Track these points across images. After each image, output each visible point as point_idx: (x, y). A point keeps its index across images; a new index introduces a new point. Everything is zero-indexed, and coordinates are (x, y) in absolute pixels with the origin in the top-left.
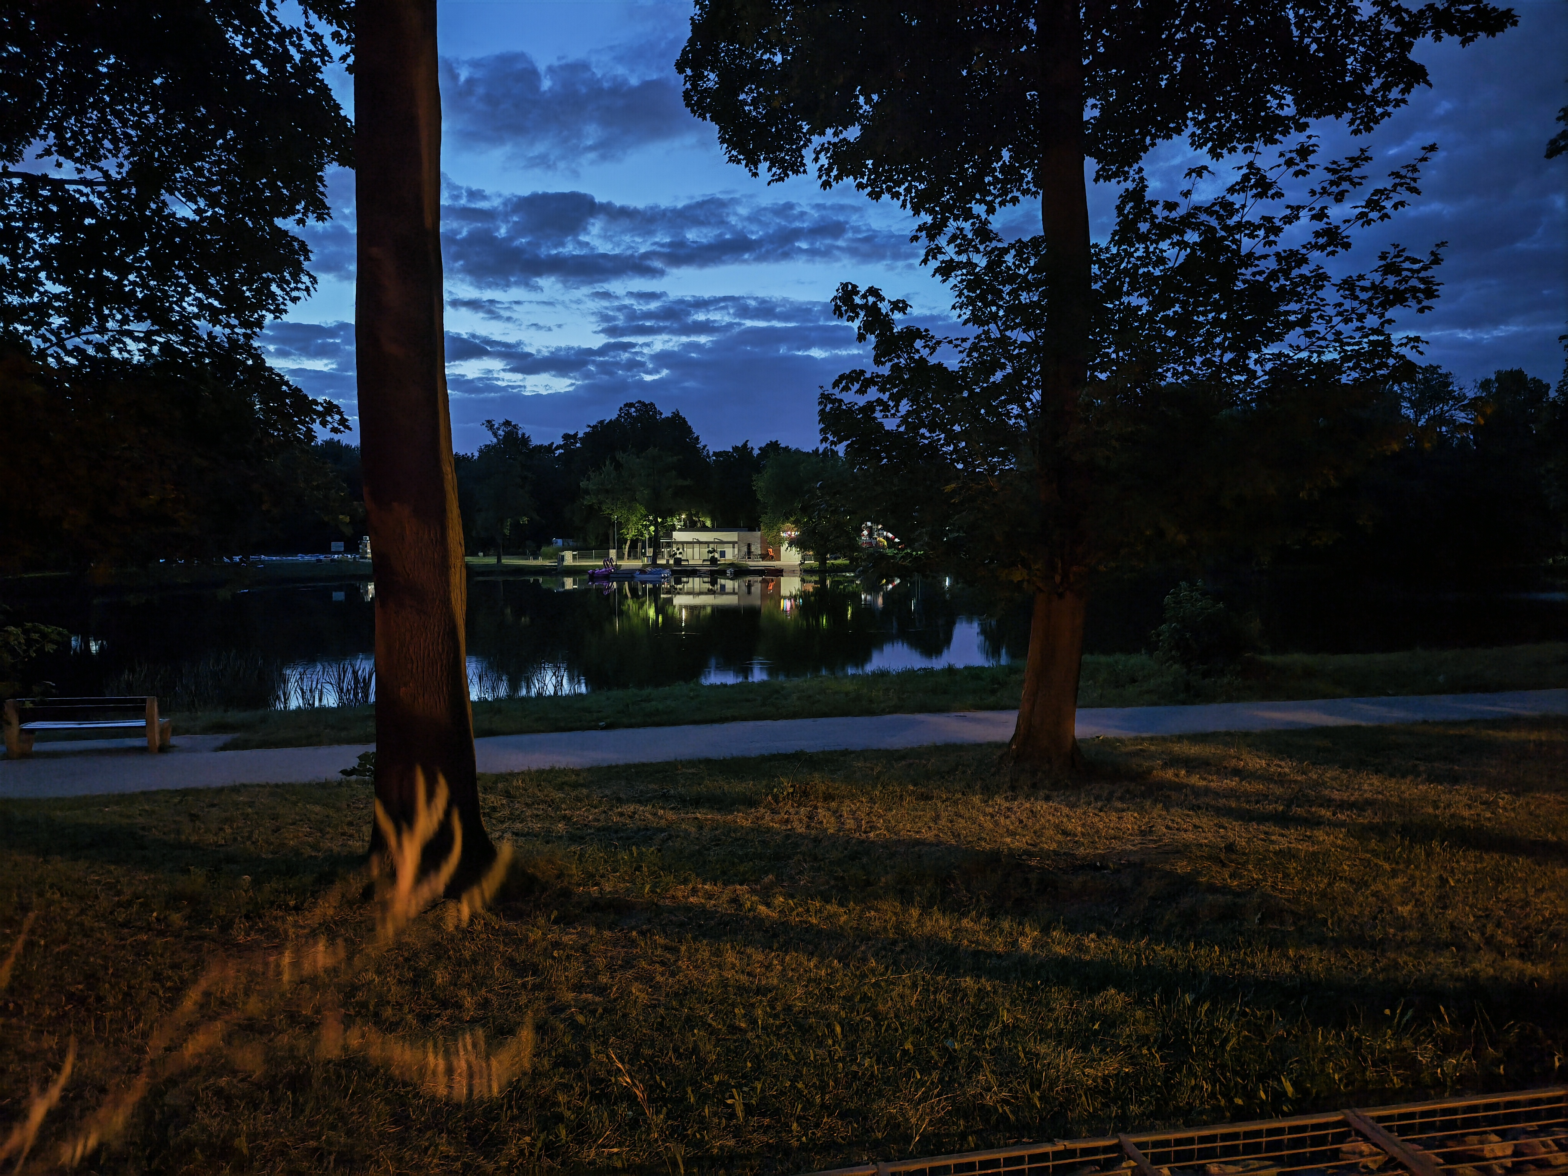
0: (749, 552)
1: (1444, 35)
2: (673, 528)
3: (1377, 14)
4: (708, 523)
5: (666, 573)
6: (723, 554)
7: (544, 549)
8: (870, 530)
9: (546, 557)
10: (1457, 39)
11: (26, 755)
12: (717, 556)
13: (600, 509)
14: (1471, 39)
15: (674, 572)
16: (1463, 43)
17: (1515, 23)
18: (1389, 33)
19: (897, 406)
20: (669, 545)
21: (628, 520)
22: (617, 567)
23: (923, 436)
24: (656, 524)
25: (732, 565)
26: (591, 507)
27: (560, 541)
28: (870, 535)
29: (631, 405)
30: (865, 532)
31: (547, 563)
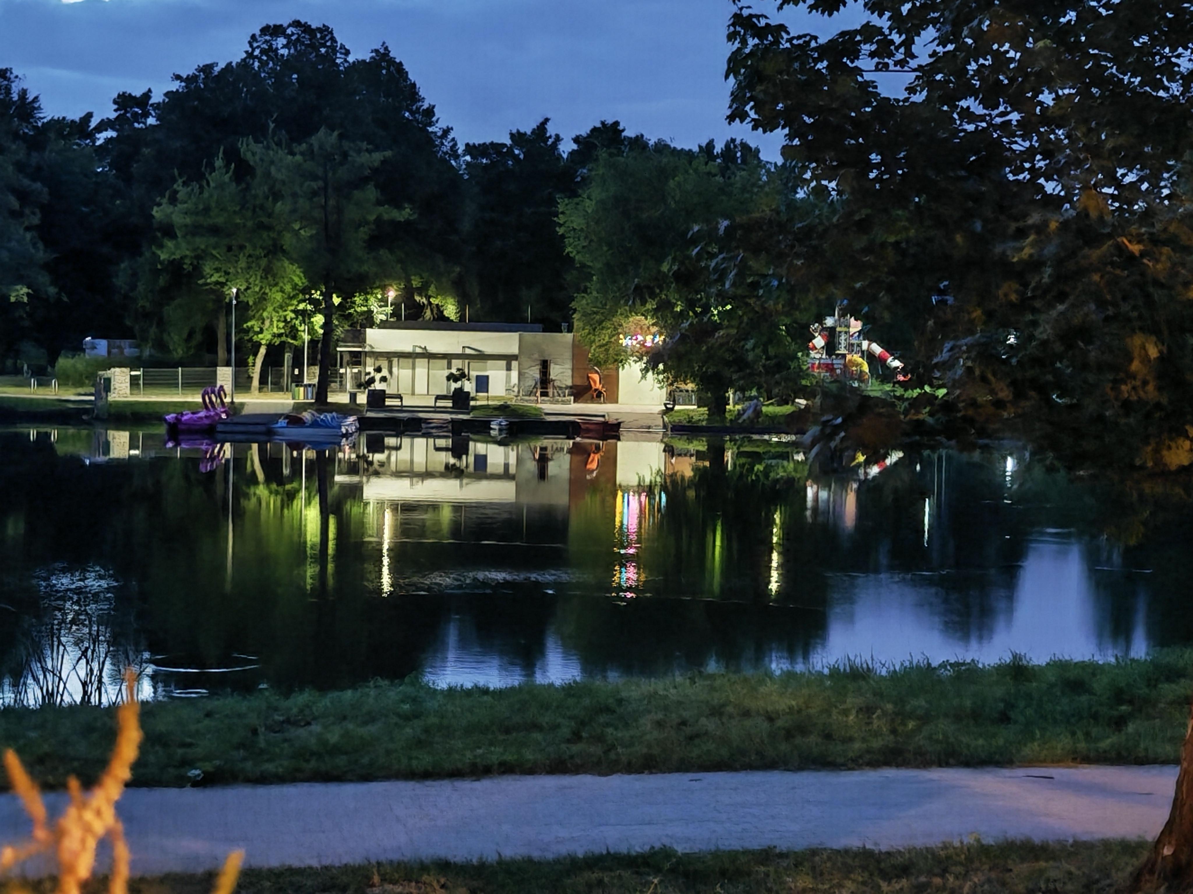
0: (545, 381)
2: (369, 320)
4: (451, 310)
5: (350, 423)
6: (483, 383)
7: (63, 362)
8: (831, 335)
9: (66, 380)
12: (469, 387)
13: (197, 271)
15: (364, 424)
19: (908, 44)
20: (357, 359)
21: (263, 298)
22: (234, 409)
23: (967, 115)
24: (329, 312)
25: (504, 409)
26: (175, 266)
27: (103, 345)
28: (831, 347)
29: (276, 31)
30: (819, 342)
31: (70, 395)
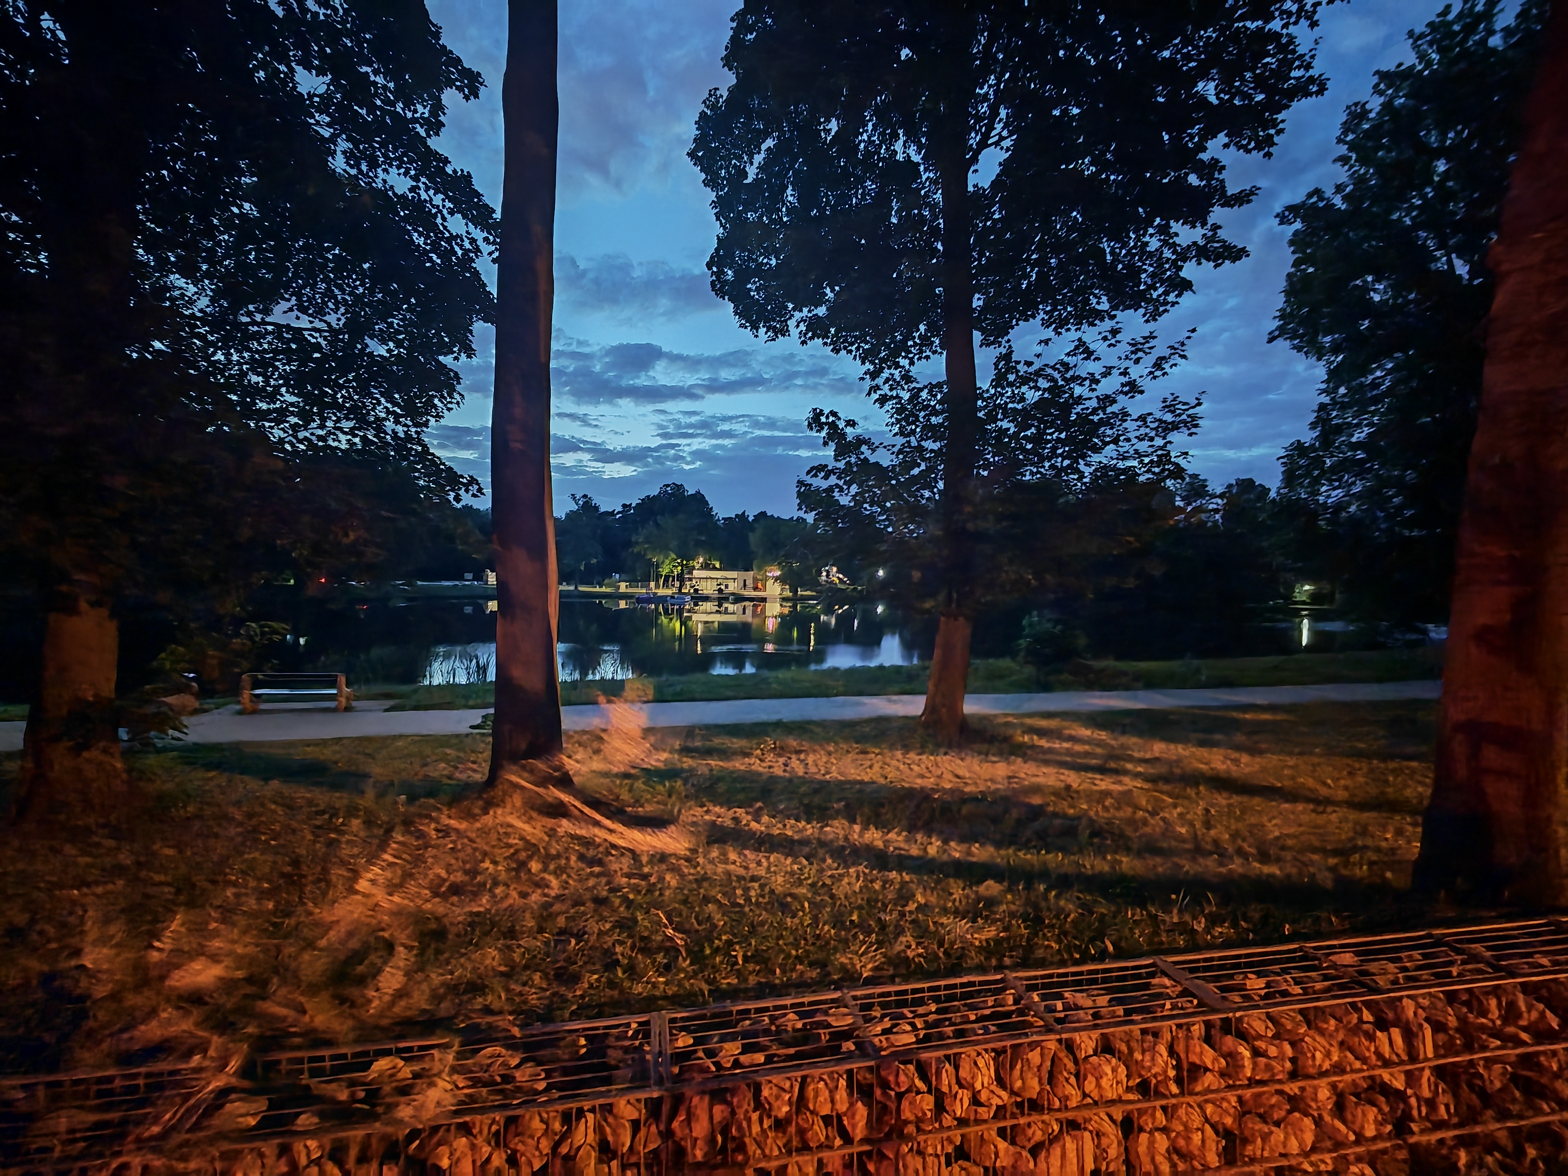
0: (745, 585)
1: (1203, 261)
2: (693, 568)
3: (1161, 247)
4: (718, 566)
5: (688, 598)
6: (727, 586)
7: (606, 581)
8: (828, 572)
9: (607, 586)
10: (1212, 264)
11: (254, 712)
12: (723, 587)
13: (645, 554)
14: (1220, 265)
15: (692, 598)
16: (1216, 267)
17: (1248, 256)
18: (1168, 259)
19: (848, 488)
20: (690, 579)
21: (663, 563)
22: (655, 594)
23: (866, 509)
24: (682, 566)
25: (733, 594)
26: (639, 553)
27: (617, 576)
28: (827, 576)
29: (668, 486)
30: (824, 574)
31: (609, 590)
